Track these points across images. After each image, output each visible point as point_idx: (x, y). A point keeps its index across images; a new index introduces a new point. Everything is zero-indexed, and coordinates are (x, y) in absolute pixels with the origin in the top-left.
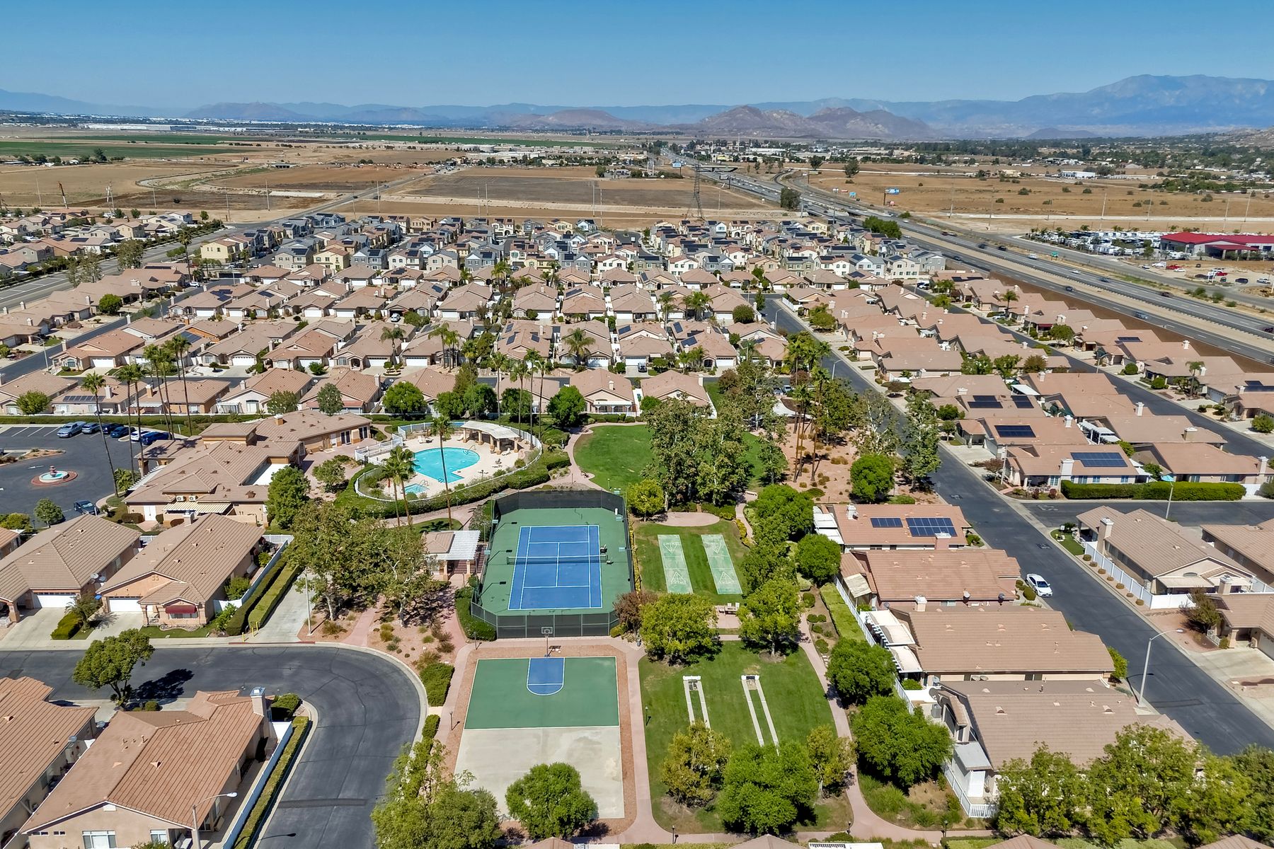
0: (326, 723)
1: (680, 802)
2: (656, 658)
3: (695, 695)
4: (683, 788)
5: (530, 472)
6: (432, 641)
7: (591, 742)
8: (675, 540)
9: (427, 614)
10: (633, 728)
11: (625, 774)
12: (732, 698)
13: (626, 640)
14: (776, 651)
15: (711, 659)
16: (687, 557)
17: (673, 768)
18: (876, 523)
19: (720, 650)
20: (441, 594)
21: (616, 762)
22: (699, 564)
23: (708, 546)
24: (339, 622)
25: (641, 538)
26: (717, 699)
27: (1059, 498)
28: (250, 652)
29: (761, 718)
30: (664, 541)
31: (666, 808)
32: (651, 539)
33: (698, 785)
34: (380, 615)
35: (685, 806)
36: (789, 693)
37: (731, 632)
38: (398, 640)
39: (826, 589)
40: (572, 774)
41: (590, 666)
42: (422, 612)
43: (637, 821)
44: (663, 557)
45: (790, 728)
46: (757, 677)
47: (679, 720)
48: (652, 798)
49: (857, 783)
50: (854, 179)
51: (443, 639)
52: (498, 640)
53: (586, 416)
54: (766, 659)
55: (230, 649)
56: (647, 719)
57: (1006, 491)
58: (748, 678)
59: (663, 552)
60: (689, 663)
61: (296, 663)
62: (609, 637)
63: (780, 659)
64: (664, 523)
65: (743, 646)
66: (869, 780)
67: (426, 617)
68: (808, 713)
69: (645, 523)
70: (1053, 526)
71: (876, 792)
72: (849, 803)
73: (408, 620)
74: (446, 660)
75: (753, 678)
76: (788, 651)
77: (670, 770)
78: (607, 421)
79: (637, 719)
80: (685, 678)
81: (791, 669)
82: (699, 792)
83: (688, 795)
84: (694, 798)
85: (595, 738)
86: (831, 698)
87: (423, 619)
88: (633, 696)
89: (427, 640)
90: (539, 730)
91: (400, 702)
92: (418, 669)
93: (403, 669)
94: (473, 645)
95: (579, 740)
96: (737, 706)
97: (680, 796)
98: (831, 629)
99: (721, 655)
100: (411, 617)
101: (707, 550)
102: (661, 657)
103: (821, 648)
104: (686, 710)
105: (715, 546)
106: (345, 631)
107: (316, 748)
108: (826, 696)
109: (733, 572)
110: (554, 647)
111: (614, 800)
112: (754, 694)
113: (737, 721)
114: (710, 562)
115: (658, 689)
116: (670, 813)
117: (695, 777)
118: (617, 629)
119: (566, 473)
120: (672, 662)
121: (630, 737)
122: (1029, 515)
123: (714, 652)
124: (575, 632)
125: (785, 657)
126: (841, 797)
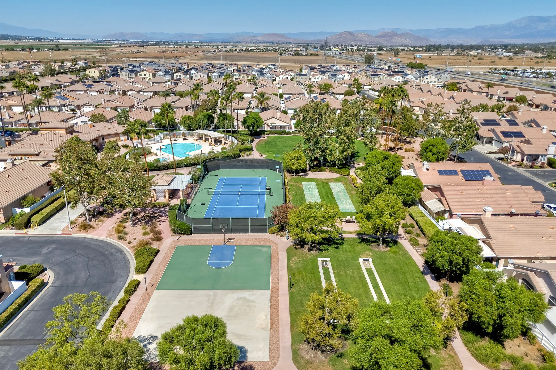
0: (57, 284)
1: (316, 348)
2: (299, 247)
3: (326, 271)
4: (318, 338)
5: (229, 152)
6: (149, 234)
7: (248, 301)
8: (313, 185)
9: (150, 220)
10: (281, 292)
11: (272, 325)
12: (353, 272)
13: (279, 236)
14: (383, 244)
15: (337, 248)
16: (320, 193)
17: (309, 322)
18: (441, 173)
19: (343, 243)
20: (163, 209)
21: (266, 315)
22: (328, 196)
23: (333, 188)
24: (91, 223)
25: (292, 183)
26: (343, 273)
27: (546, 168)
28: (26, 239)
29: (376, 287)
30: (306, 185)
31: (303, 354)
32: (298, 184)
33: (329, 335)
34: (120, 220)
35: (319, 353)
36: (395, 270)
37: (350, 233)
38: (126, 234)
39: (412, 209)
40: (220, 324)
41: (253, 250)
42: (147, 218)
43: (279, 363)
44: (305, 193)
45: (399, 294)
46: (370, 260)
47: (315, 287)
48: (292, 345)
49: (459, 337)
50: (398, 56)
51: (157, 233)
52: (193, 235)
53: (265, 131)
54: (376, 249)
55: (14, 237)
56: (291, 286)
57: (512, 164)
58: (364, 260)
59: (305, 190)
60: (322, 250)
61: (54, 246)
62: (268, 234)
63: (385, 249)
64: (306, 177)
65: (359, 241)
66: (470, 336)
67: (149, 221)
68: (410, 284)
69: (295, 177)
70: (548, 181)
71: (477, 345)
72: (455, 354)
73: (137, 222)
74: (155, 245)
75: (367, 260)
76: (391, 245)
77: (307, 323)
78: (276, 134)
79: (284, 285)
80: (319, 259)
81: (394, 255)
82: (332, 342)
83: (323, 344)
84: (326, 346)
85: (251, 298)
86: (427, 274)
87: (147, 222)
88: (281, 270)
89: (145, 234)
90: (210, 292)
91: (116, 271)
92: (135, 250)
93: (125, 251)
94: (175, 238)
95: (240, 299)
96: (357, 279)
97: (315, 344)
98: (419, 231)
99: (344, 246)
100: (140, 221)
101: (333, 190)
102: (302, 247)
103: (415, 243)
104: (319, 280)
105: (338, 188)
106: (94, 228)
107: (43, 301)
108: (422, 273)
109: (349, 200)
110: (230, 239)
111: (261, 346)
112: (369, 271)
113: (358, 288)
114: (335, 195)
115: (299, 266)
116: (307, 357)
117: (329, 329)
118: (274, 228)
119: (250, 154)
120: (310, 250)
121: (278, 297)
122: (531, 176)
123: (339, 244)
124: (245, 231)
125: (389, 248)
126: (448, 349)
